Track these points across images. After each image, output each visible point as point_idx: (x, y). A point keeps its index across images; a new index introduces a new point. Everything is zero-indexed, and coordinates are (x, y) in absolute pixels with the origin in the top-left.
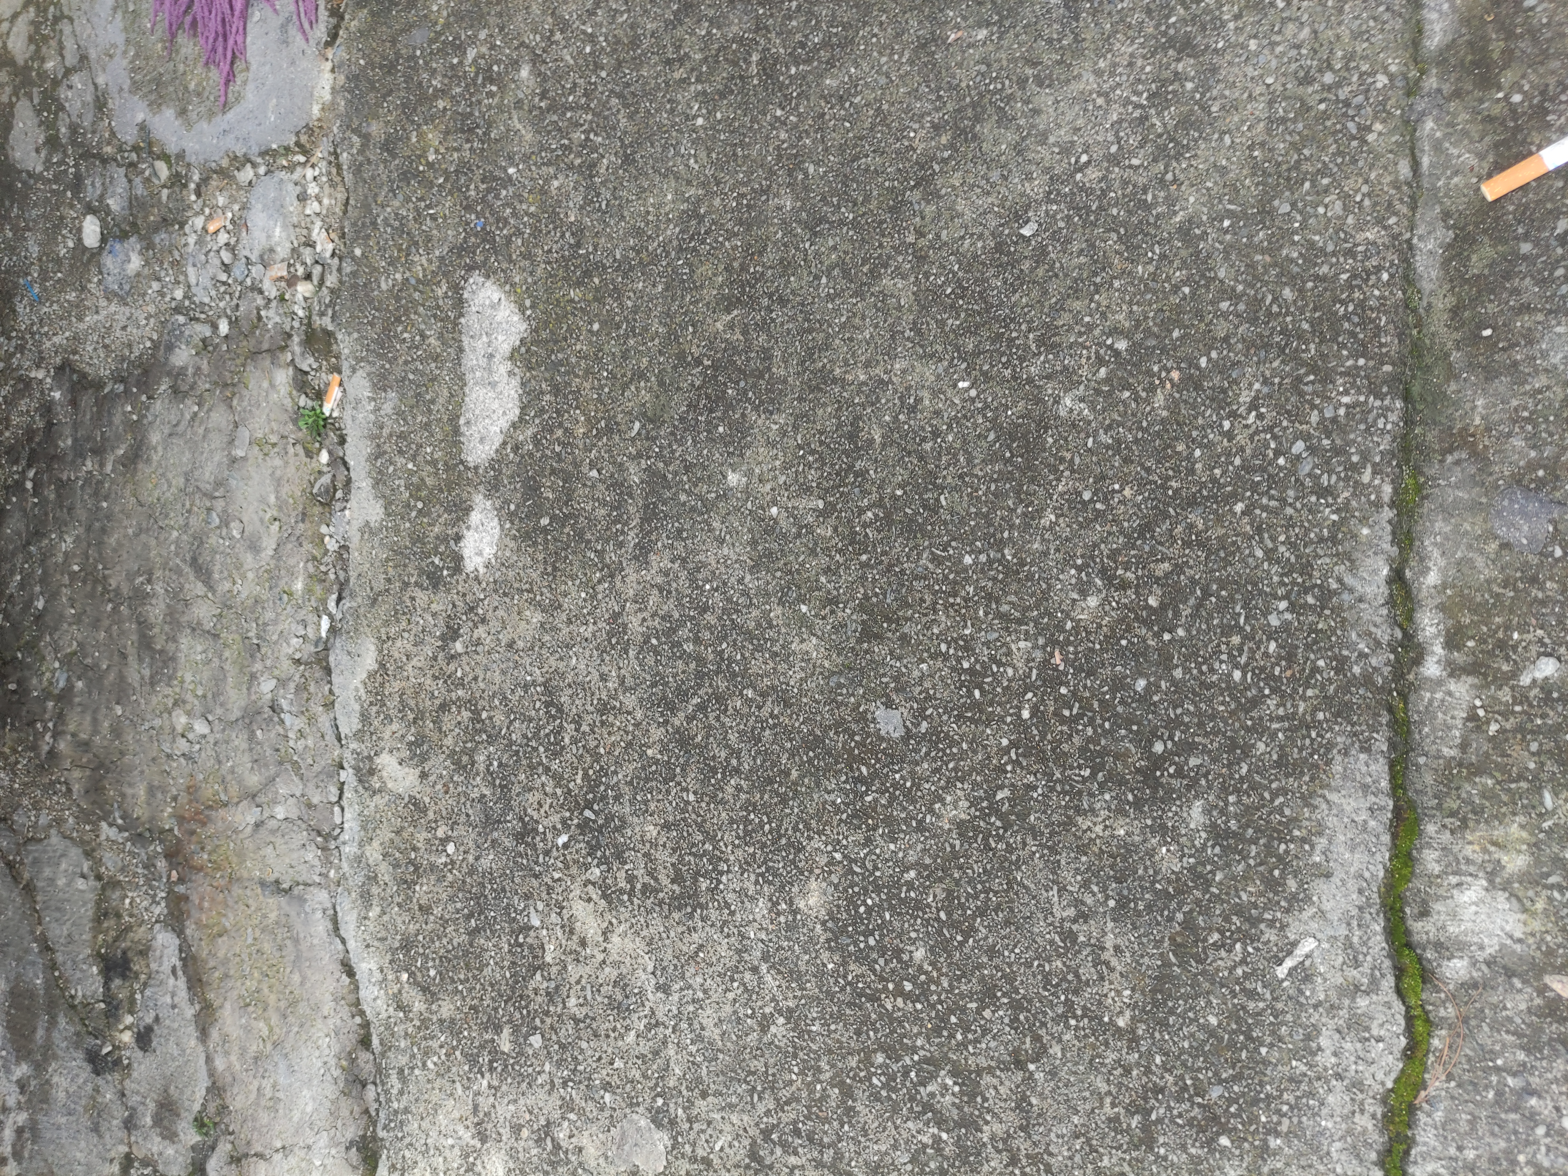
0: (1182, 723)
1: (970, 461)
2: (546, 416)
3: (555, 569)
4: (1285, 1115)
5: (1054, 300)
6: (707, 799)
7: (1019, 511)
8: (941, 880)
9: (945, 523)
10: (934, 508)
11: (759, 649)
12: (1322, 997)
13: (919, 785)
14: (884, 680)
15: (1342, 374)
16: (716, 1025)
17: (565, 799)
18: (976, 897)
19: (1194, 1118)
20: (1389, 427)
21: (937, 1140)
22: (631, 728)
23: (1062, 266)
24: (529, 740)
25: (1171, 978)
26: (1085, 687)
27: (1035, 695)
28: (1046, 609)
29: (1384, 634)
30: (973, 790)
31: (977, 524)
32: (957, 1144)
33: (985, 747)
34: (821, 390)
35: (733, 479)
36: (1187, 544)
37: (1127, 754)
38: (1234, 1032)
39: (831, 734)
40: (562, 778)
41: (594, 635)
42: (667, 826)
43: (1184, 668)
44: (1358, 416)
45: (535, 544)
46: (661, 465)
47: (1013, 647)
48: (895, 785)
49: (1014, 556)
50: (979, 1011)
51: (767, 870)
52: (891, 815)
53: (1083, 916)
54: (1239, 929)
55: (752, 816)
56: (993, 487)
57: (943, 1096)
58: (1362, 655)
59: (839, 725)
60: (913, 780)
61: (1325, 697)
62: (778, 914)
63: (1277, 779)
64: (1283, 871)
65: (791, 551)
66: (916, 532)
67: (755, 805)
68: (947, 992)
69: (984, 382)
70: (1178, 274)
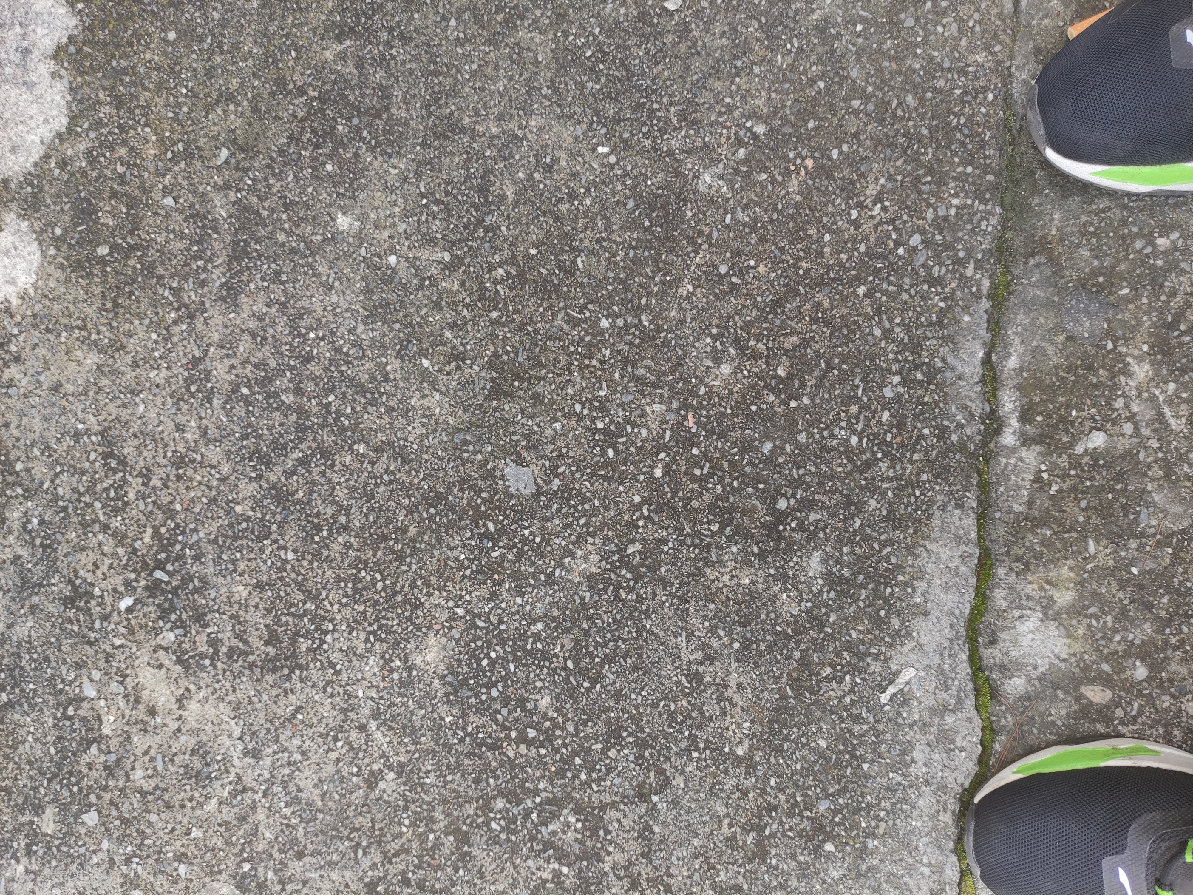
0: (804, 482)
1: (608, 226)
2: (104, 131)
3: (116, 305)
4: (882, 820)
5: (695, 77)
6: (310, 557)
7: (657, 279)
8: (569, 631)
9: (582, 285)
10: (571, 270)
11: (373, 402)
12: (917, 717)
13: (549, 540)
14: (515, 438)
15: (954, 178)
16: (315, 786)
17: (130, 559)
18: (605, 646)
19: (803, 830)
20: (990, 229)
21: (557, 875)
22: (215, 483)
23: (704, 45)
24: (80, 494)
25: (787, 709)
26: (716, 448)
27: (668, 455)
28: (681, 374)
29: (977, 407)
30: (604, 544)
31: (615, 289)
32: (578, 876)
33: (617, 504)
34: (447, 138)
35: (343, 222)
36: (814, 320)
37: (753, 510)
38: (841, 752)
39: (456, 490)
40: (124, 536)
41: (168, 381)
42: (260, 586)
43: (808, 433)
44: (966, 217)
45: (90, 275)
46: (255, 199)
47: (648, 409)
48: (524, 541)
49: (651, 322)
50: (604, 751)
51: (380, 628)
52: (519, 570)
53: (709, 659)
54: (848, 663)
55: (363, 574)
56: (631, 254)
57: (564, 833)
58: (960, 426)
59: (464, 481)
60: (543, 535)
61: (928, 461)
62: (391, 671)
63: (885, 532)
64: (888, 611)
65: (412, 303)
66: (550, 293)
67: (366, 563)
68: (573, 736)
69: (624, 150)
70: (814, 68)
